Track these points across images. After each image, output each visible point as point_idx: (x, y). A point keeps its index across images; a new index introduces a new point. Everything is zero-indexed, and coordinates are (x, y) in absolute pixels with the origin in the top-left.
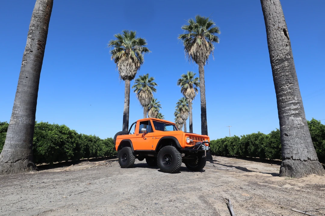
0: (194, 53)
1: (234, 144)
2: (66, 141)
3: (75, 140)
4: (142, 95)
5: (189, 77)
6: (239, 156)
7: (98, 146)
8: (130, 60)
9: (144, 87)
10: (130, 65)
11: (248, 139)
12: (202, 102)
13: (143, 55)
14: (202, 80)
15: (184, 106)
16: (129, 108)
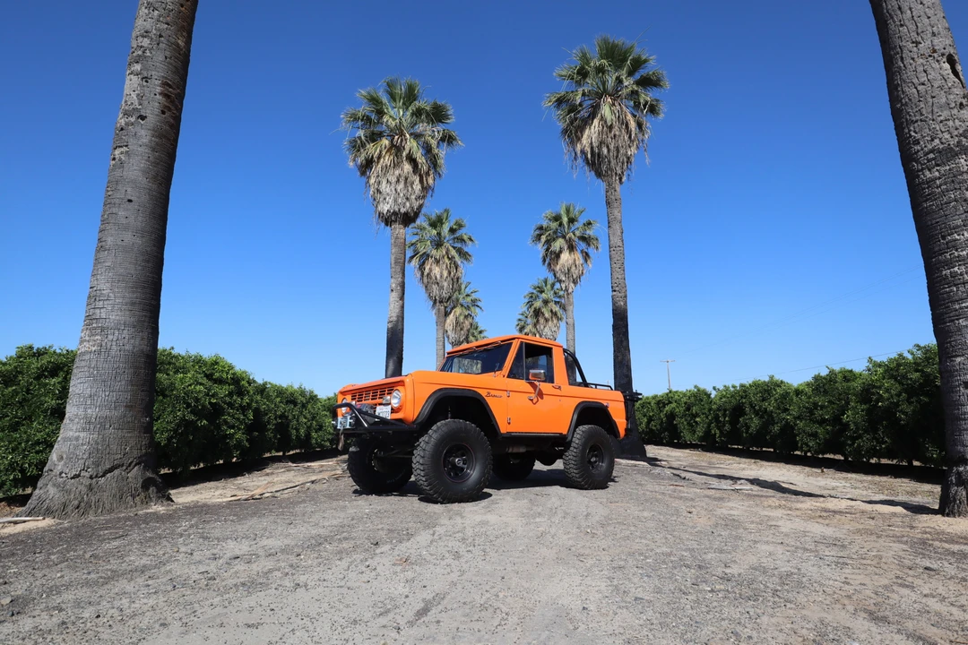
0: (592, 148)
1: (694, 409)
2: (225, 403)
3: (252, 400)
4: (431, 270)
5: (565, 220)
6: (709, 444)
7: (314, 418)
8: (407, 167)
9: (437, 249)
10: (406, 179)
11: (742, 398)
12: (615, 291)
13: (442, 153)
14: (616, 227)
15: (546, 302)
16: (403, 307)
